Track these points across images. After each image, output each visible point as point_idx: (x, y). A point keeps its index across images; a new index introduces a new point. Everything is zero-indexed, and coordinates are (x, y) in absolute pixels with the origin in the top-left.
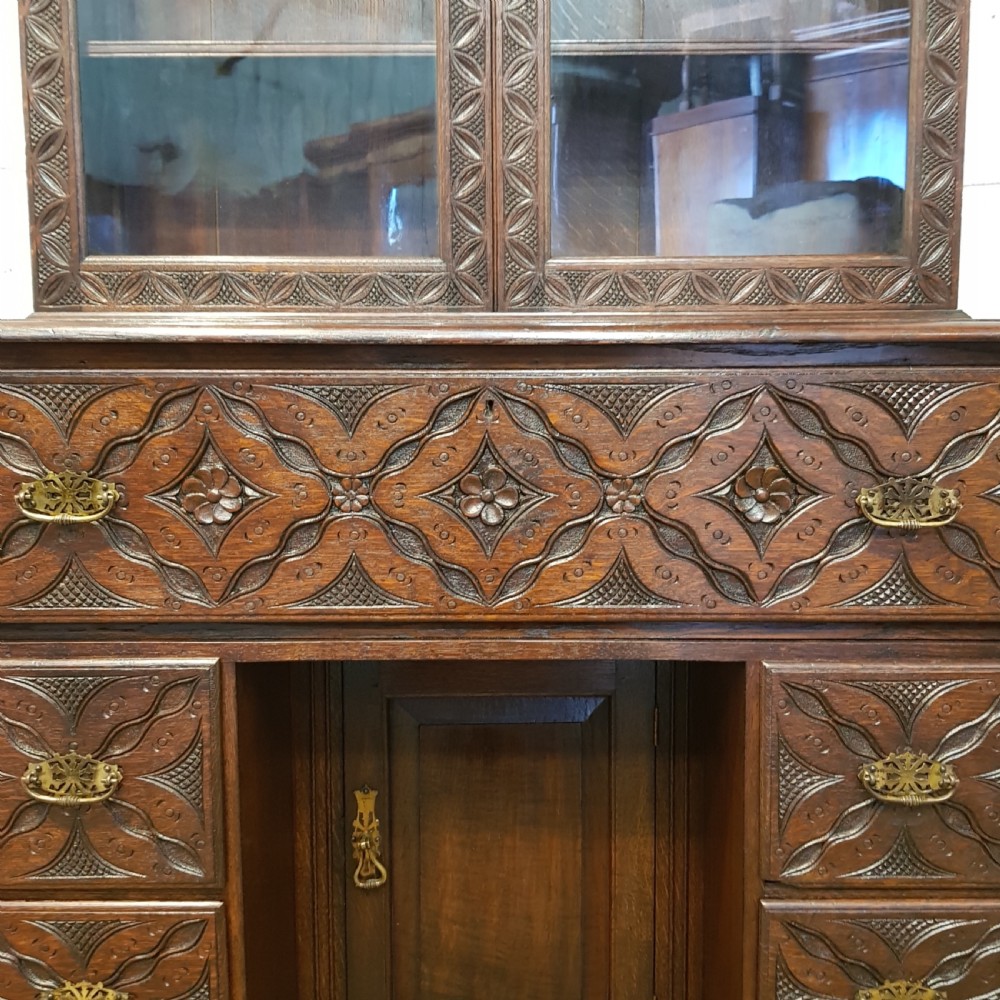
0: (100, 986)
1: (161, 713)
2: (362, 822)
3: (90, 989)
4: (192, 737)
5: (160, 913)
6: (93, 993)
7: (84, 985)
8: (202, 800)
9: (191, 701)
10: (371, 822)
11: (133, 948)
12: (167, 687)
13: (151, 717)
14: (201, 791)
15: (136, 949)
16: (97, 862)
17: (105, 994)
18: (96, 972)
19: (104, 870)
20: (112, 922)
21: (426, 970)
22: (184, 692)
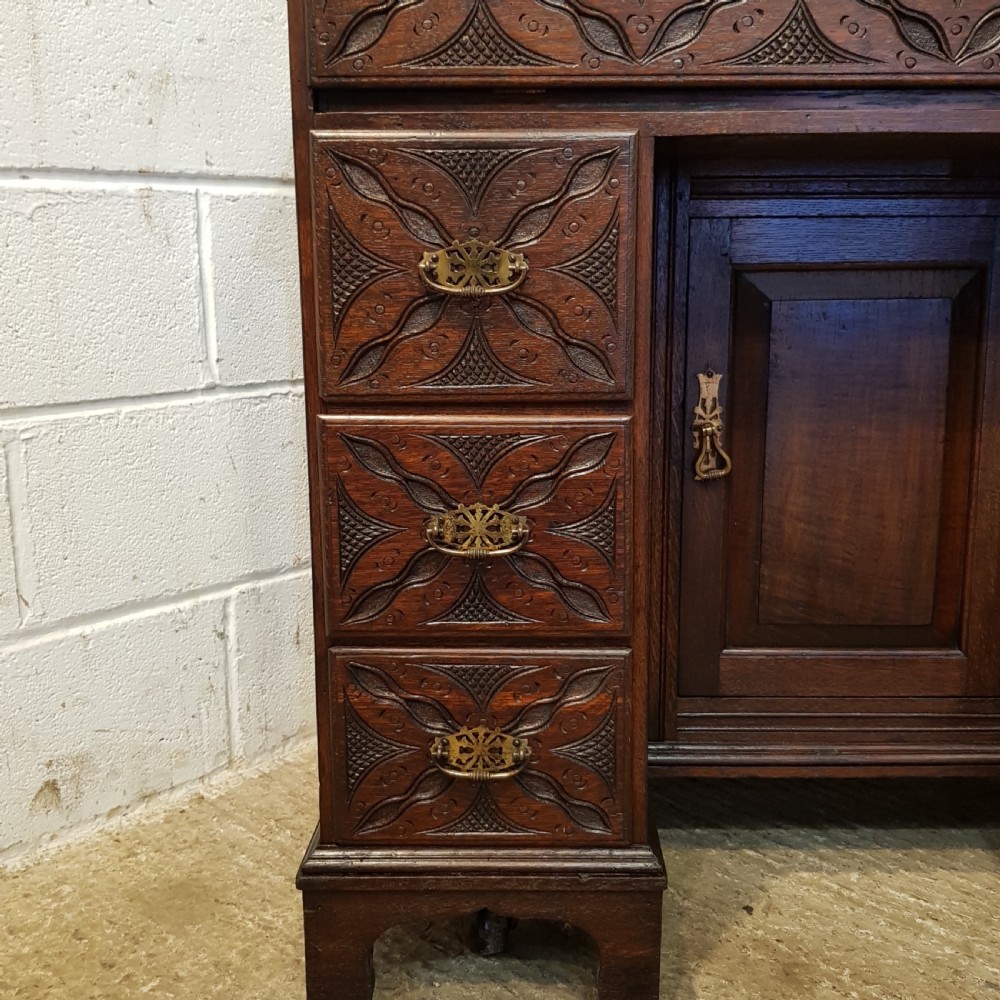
0: (496, 507)
1: (573, 193)
2: (704, 408)
3: (485, 512)
4: (607, 222)
5: (563, 426)
6: (488, 515)
7: (479, 507)
8: (615, 296)
9: (608, 177)
10: (714, 408)
11: (532, 466)
12: (582, 161)
13: (561, 197)
14: (615, 286)
15: (536, 466)
16: (495, 369)
17: (501, 516)
18: (491, 492)
19: (502, 378)
20: (511, 436)
21: (765, 572)
22: (598, 167)
